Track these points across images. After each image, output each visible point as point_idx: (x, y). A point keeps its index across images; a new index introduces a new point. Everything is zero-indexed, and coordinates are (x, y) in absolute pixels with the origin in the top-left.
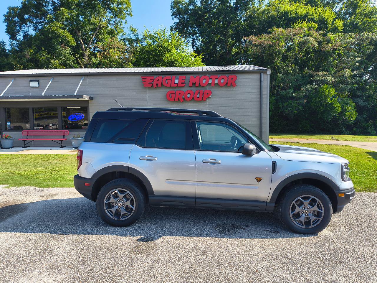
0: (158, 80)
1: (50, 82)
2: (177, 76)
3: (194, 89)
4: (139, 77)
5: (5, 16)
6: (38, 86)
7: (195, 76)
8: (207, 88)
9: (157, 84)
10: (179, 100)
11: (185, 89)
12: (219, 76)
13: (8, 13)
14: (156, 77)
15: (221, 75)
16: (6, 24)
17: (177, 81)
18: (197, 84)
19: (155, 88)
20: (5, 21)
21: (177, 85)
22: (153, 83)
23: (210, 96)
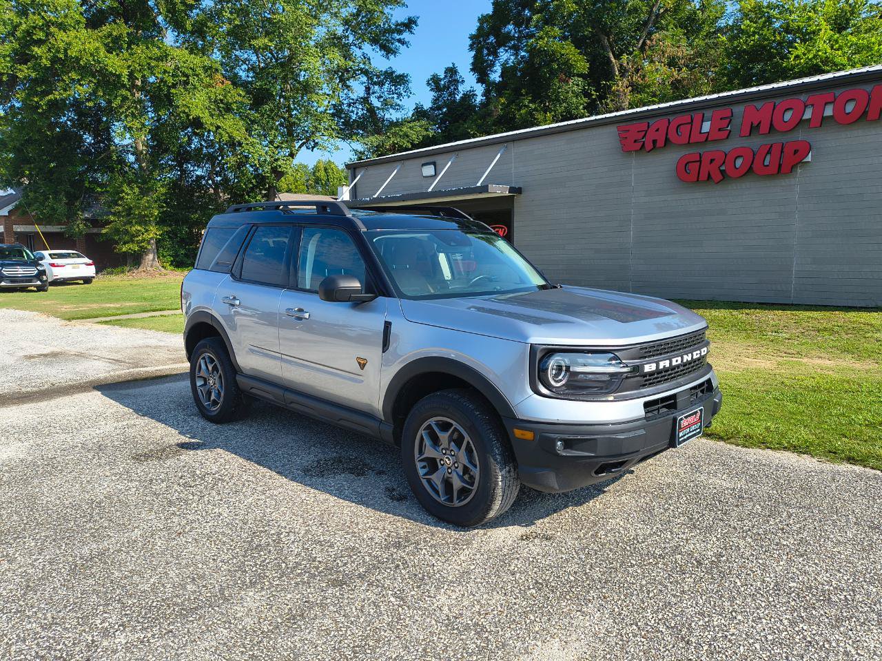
0: (657, 130)
1: (450, 163)
2: (708, 113)
3: (756, 142)
4: (613, 129)
5: (472, 37)
6: (434, 174)
7: (759, 105)
8: (800, 135)
9: (654, 142)
10: (709, 177)
11: (727, 147)
12: (838, 92)
13: (479, 29)
14: (651, 121)
15: (843, 90)
16: (473, 53)
17: (706, 127)
18: (765, 127)
19: (649, 152)
20: (471, 47)
21: (707, 137)
22: (644, 140)
23: (809, 158)
